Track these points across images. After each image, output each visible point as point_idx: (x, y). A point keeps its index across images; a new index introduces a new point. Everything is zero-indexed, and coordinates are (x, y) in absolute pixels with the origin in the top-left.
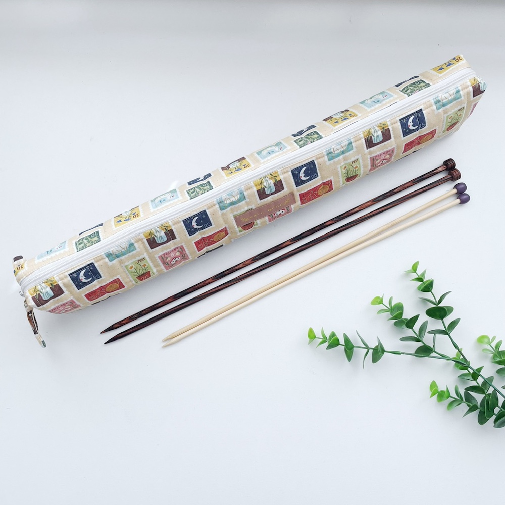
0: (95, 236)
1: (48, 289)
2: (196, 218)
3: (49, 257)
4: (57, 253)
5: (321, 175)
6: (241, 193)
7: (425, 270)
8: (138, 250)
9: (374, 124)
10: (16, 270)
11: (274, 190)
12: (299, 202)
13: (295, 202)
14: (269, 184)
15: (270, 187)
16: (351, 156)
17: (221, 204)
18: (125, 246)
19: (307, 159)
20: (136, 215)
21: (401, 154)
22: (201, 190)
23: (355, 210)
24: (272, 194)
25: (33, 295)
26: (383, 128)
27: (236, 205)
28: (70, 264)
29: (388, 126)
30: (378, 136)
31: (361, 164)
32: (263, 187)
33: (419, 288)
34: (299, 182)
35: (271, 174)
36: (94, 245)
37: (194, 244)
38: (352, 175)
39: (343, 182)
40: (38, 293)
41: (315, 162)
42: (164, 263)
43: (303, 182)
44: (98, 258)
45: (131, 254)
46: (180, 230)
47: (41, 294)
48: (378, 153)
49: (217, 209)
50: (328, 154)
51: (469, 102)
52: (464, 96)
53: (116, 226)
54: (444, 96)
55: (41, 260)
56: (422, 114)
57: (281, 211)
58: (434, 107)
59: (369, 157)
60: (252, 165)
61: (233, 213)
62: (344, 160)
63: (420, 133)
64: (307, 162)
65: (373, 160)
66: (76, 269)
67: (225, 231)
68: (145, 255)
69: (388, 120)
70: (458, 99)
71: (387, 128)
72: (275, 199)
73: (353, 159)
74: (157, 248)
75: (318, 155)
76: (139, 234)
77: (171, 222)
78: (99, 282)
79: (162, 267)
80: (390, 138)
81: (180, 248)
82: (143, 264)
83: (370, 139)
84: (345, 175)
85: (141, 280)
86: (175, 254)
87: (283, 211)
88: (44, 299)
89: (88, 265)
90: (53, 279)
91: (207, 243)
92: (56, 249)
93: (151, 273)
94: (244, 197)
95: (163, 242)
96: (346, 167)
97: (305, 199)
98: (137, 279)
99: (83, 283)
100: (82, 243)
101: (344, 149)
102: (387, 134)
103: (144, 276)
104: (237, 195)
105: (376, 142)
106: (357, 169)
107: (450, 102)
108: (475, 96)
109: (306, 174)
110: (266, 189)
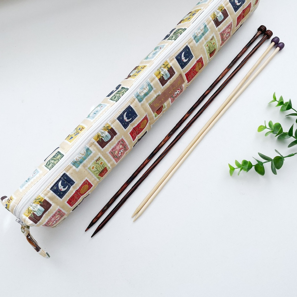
0: (58, 155)
1: (39, 207)
2: (125, 114)
3: (29, 183)
4: (35, 178)
5: (194, 56)
6: (149, 85)
8: (94, 152)
9: (215, 9)
10: (8, 203)
11: (169, 75)
12: (186, 81)
13: (184, 81)
14: (165, 72)
15: (166, 74)
16: (209, 35)
17: (139, 98)
18: (83, 152)
19: (183, 46)
20: (81, 129)
21: (235, 28)
22: (120, 94)
23: (220, 78)
24: (169, 79)
25: (29, 216)
26: (222, 9)
27: (148, 95)
28: (48, 181)
29: (224, 8)
30: (220, 16)
31: (216, 40)
32: (162, 75)
34: (183, 65)
35: (164, 65)
36: (60, 161)
37: (130, 135)
38: (212, 51)
39: (208, 57)
40: (32, 213)
41: (188, 46)
42: (114, 156)
43: (186, 64)
44: (67, 169)
45: (89, 157)
46: (117, 126)
47: (35, 213)
48: (224, 28)
49: (137, 102)
50: (194, 38)
53: (70, 142)
55: (24, 188)
57: (177, 91)
59: (219, 33)
60: (148, 65)
62: (205, 40)
63: (243, 7)
64: (184, 48)
65: (222, 34)
66: (54, 183)
67: (146, 119)
68: (100, 155)
69: (222, 3)
71: (224, 9)
72: (172, 82)
73: (211, 37)
74: (106, 146)
75: (189, 40)
76: (90, 140)
77: (110, 122)
78: (74, 188)
79: (114, 160)
80: (228, 16)
81: (122, 141)
82: (100, 163)
83: (216, 20)
84: (208, 51)
85: (102, 176)
86: (119, 147)
87: (179, 90)
88: (38, 216)
89: (62, 176)
90: (39, 198)
91: (137, 132)
92: (32, 176)
93: (107, 168)
94: (152, 87)
95: (109, 139)
96: (207, 45)
97: (190, 77)
98: (99, 176)
99: (63, 191)
100: (50, 164)
101: (203, 31)
102: (225, 12)
103: (103, 172)
104: (147, 87)
105: (220, 21)
106: (214, 44)
109: (186, 57)
110: (164, 77)
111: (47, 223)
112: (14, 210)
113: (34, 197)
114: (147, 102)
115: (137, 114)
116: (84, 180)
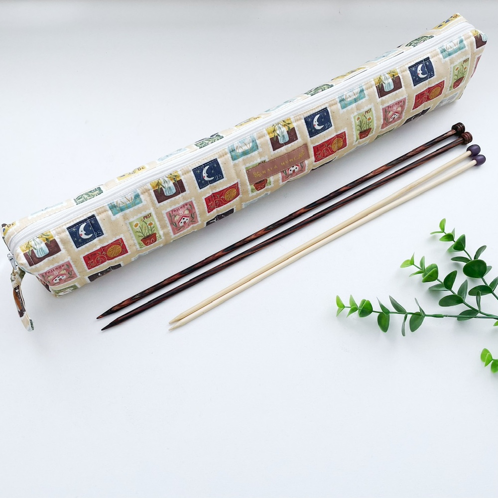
0: (96, 191)
1: (43, 245)
2: (207, 168)
3: (44, 212)
4: (54, 208)
5: (334, 125)
6: (254, 141)
8: (144, 203)
9: (384, 71)
10: (6, 228)
11: (287, 139)
12: (313, 158)
13: (308, 157)
14: (282, 133)
15: (283, 136)
16: (364, 104)
17: (233, 154)
18: (130, 197)
19: (320, 106)
20: (141, 168)
21: (412, 111)
22: (210, 141)
24: (286, 144)
25: (25, 252)
26: (394, 75)
27: (249, 156)
29: (398, 74)
30: (389, 83)
32: (276, 135)
34: (313, 132)
35: (284, 121)
37: (204, 201)
38: (365, 129)
39: (356, 137)
40: (31, 249)
41: (328, 109)
42: (172, 223)
43: (318, 132)
44: (100, 210)
45: (136, 207)
46: (189, 180)
48: (390, 103)
49: (228, 159)
50: (340, 101)
51: (473, 54)
52: (468, 46)
53: (119, 180)
54: (450, 45)
56: (430, 62)
57: (295, 167)
58: (441, 56)
59: (381, 107)
60: (263, 116)
61: (245, 165)
62: (357, 110)
63: (428, 83)
64: (320, 109)
65: (386, 111)
66: (75, 222)
68: (152, 210)
69: (397, 68)
70: (462, 48)
71: (397, 76)
72: (290, 150)
73: (366, 109)
74: (165, 202)
75: (331, 101)
76: (146, 184)
77: (180, 170)
78: (100, 241)
79: (170, 228)
80: (401, 87)
81: (190, 205)
82: (149, 222)
83: (381, 87)
84: (358, 127)
85: (146, 245)
86: (184, 212)
87: (297, 167)
88: (38, 257)
89: (89, 218)
90: (48, 234)
91: (217, 201)
93: (157, 236)
94: (257, 146)
95: (172, 194)
96: (359, 118)
97: (319, 154)
98: (142, 242)
99: (83, 239)
100: (81, 198)
101: (356, 96)
102: (398, 81)
103: (149, 239)
104: (249, 143)
105: (387, 90)
106: (370, 121)
107: (455, 51)
108: (477, 47)
109: (320, 122)
110: (279, 138)
111: (46, 274)
113: (42, 231)
114: (245, 164)
115: (224, 175)
116: (118, 238)
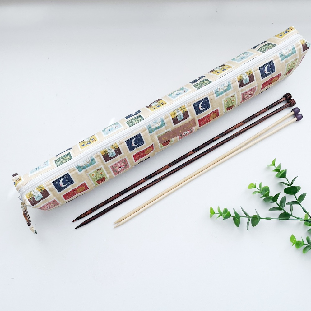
0: (68, 156)
1: (39, 193)
2: (134, 139)
3: (38, 171)
4: (43, 169)
5: (212, 106)
6: (162, 121)
7: (280, 164)
8: (97, 163)
9: (244, 71)
10: (16, 182)
11: (183, 118)
12: (198, 125)
13: (195, 125)
14: (180, 114)
15: (180, 116)
16: (230, 93)
17: (150, 129)
18: (89, 161)
19: (203, 96)
20: (94, 140)
21: (260, 91)
22: (135, 121)
23: (232, 129)
24: (182, 120)
25: (29, 198)
26: (249, 74)
27: (159, 129)
28: (53, 175)
29: (252, 73)
30: (246, 79)
31: (236, 98)
32: (176, 116)
33: (277, 176)
34: (198, 112)
35: (181, 108)
36: (68, 162)
37: (133, 157)
38: (230, 106)
39: (225, 110)
40: (32, 197)
41: (208, 98)
42: (114, 171)
43: (201, 111)
44: (71, 170)
45: (92, 166)
46: (124, 148)
47: (34, 197)
48: (247, 90)
49: (147, 133)
50: (216, 93)
51: (300, 55)
53: (81, 148)
54: (285, 52)
55: (32, 174)
56: (273, 63)
57: (187, 132)
58: (280, 59)
59: (241, 93)
60: (168, 103)
62: (226, 96)
63: (271, 76)
64: (203, 98)
65: (243, 95)
66: (57, 178)
67: (152, 147)
68: (102, 166)
69: (252, 69)
70: (294, 53)
72: (184, 123)
73: (231, 95)
74: (110, 161)
75: (210, 93)
76: (98, 152)
77: (118, 142)
78: (72, 186)
79: (113, 173)
80: (254, 80)
81: (124, 160)
82: (101, 172)
83: (242, 82)
84: (226, 106)
85: (99, 183)
86: (121, 164)
87: (188, 131)
88: (36, 200)
89: (65, 175)
90: (42, 186)
91: (140, 156)
92: (42, 166)
93: (105, 178)
94: (164, 123)
95: (113, 156)
96: (227, 100)
97: (202, 123)
98: (97, 183)
99: (62, 187)
100: (59, 161)
101: (226, 88)
102: (252, 77)
103: (101, 180)
104: (160, 123)
105: (245, 83)
106: (234, 101)
107: (289, 55)
108: (303, 51)
109: (203, 106)
110: (178, 117)
111: (42, 207)
112: (19, 189)
113: (38, 185)
114: (157, 134)
115: (145, 142)
